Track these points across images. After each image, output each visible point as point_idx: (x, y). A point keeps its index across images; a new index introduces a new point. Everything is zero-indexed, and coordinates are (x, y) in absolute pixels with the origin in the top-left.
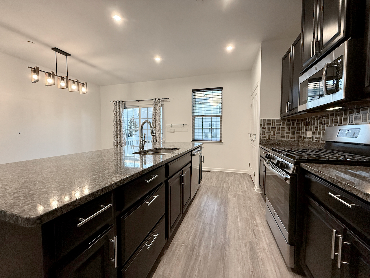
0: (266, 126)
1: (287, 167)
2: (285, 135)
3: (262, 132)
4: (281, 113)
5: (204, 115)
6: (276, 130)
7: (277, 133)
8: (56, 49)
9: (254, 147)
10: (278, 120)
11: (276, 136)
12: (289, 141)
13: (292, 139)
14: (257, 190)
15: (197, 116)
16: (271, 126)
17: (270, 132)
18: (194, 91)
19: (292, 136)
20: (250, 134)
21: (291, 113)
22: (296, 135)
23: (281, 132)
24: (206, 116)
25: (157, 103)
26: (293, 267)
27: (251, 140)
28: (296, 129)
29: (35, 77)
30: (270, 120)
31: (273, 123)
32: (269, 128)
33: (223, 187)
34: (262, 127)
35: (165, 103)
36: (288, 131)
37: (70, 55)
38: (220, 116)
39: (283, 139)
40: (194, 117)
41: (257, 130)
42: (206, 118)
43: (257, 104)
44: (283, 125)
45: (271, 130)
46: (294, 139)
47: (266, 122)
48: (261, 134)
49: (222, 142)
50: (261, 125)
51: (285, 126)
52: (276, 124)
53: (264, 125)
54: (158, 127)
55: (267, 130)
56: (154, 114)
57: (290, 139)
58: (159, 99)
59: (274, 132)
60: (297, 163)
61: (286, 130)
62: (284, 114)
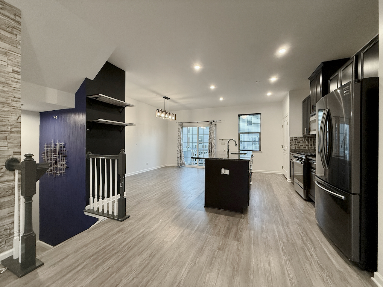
0: (294, 141)
1: (303, 159)
2: (306, 146)
3: (291, 145)
4: (303, 133)
5: (247, 132)
6: (300, 143)
7: (300, 145)
8: (165, 97)
9: (286, 154)
10: (301, 137)
11: (300, 147)
12: (309, 150)
13: (310, 149)
14: (289, 181)
15: (242, 133)
16: (297, 141)
17: (296, 145)
18: (239, 115)
19: (311, 147)
20: (282, 146)
21: (308, 134)
22: (313, 147)
23: (303, 144)
24: (249, 133)
25: (213, 124)
26: (306, 198)
27: (284, 150)
28: (313, 143)
29: (159, 114)
30: (296, 137)
31: (298, 139)
32: (296, 142)
33: (266, 180)
34: (291, 141)
35: (217, 124)
36: (308, 144)
37: (170, 99)
38: (260, 133)
39: (305, 149)
40: (239, 134)
41: (288, 143)
42: (249, 134)
43: (287, 127)
44: (304, 140)
45: (297, 143)
46: (312, 149)
47: (294, 139)
48: (290, 146)
49: (261, 151)
50: (290, 140)
51: (306, 141)
52: (300, 139)
53: (292, 140)
54: (213, 141)
55: (294, 143)
56: (210, 132)
57: (309, 149)
58: (214, 121)
59: (299, 144)
60: (306, 157)
61: (307, 143)
62: (304, 134)
